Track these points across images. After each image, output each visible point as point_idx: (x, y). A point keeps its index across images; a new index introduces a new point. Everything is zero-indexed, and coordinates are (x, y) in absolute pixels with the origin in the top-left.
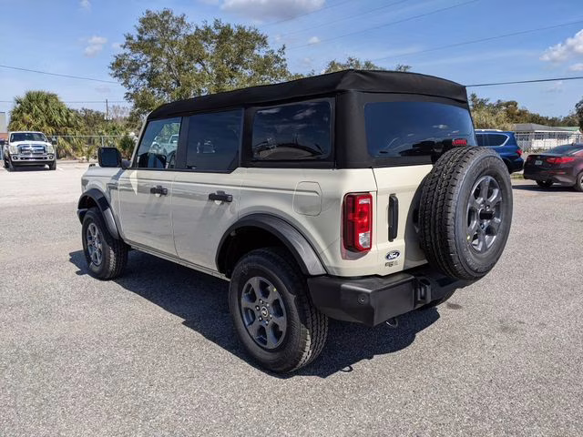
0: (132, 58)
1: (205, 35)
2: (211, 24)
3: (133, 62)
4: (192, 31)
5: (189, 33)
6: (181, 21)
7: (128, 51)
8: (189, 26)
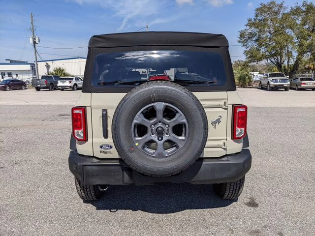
0: (249, 31)
1: (296, 12)
2: (300, 4)
3: (251, 33)
4: (288, 11)
5: (285, 12)
6: (281, 6)
7: (248, 27)
8: (285, 8)
